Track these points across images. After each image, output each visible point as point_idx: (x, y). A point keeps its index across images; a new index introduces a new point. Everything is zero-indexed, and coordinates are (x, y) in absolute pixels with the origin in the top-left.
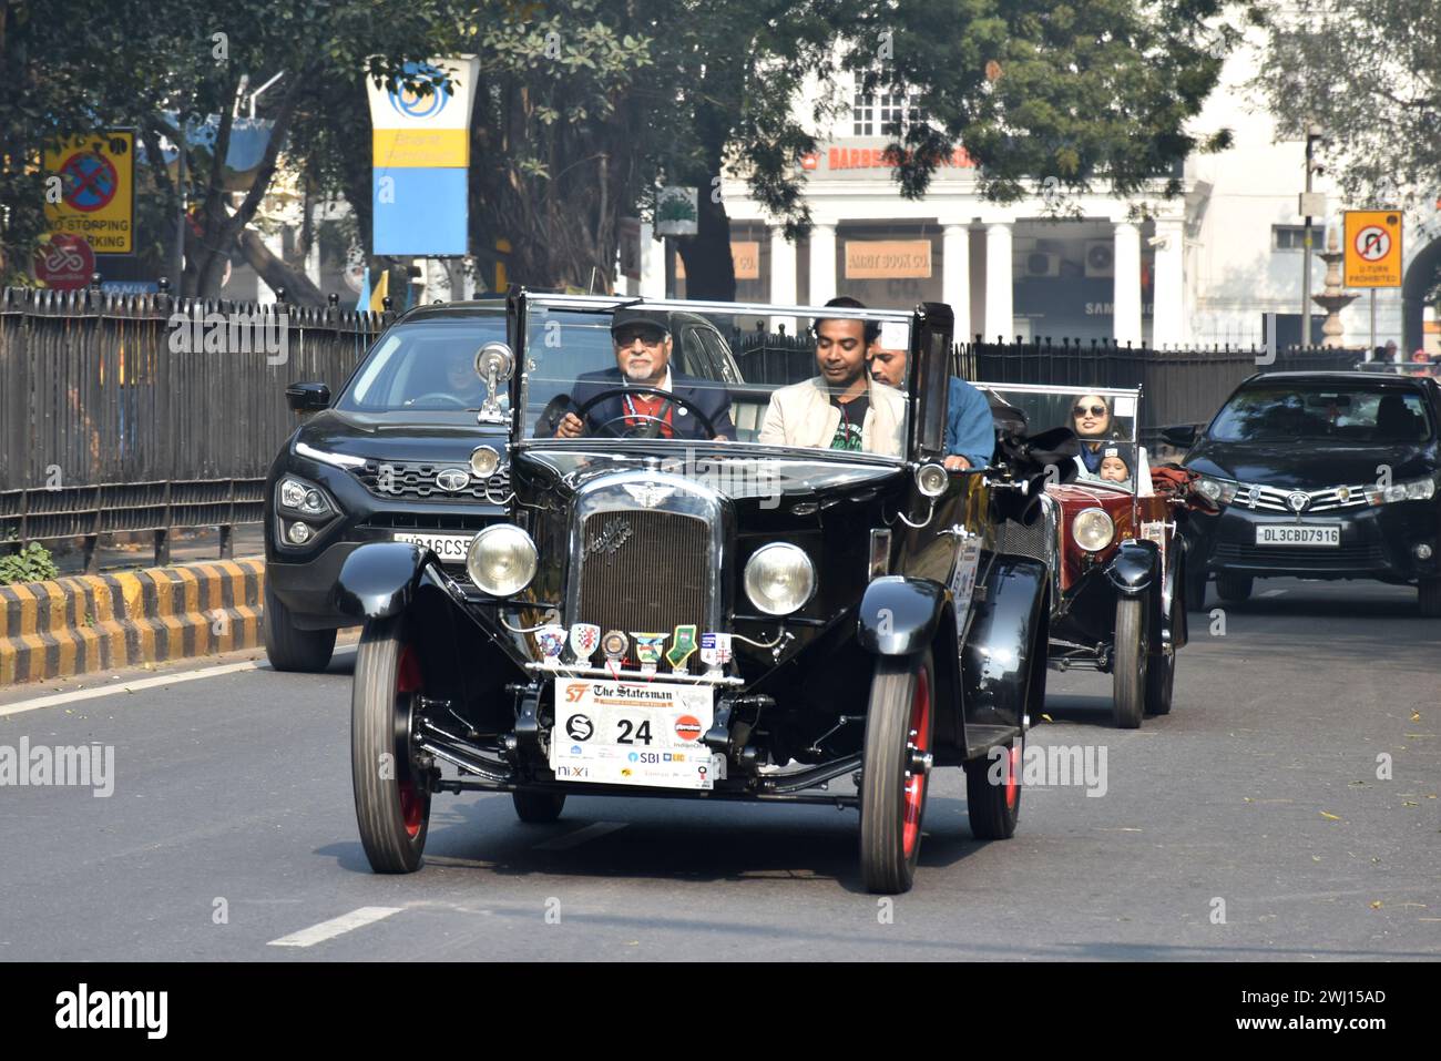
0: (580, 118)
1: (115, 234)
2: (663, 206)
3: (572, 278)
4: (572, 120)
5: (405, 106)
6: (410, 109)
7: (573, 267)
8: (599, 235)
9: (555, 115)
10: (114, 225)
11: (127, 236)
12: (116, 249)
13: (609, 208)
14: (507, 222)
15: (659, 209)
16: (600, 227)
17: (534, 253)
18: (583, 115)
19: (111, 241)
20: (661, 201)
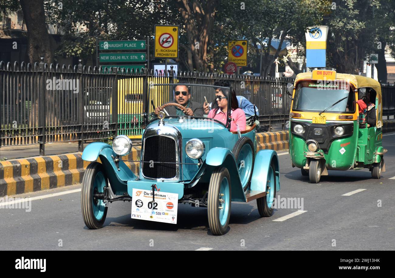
0: (350, 39)
1: (243, 62)
2: (371, 58)
3: (350, 72)
4: (349, 40)
5: (313, 36)
6: (314, 37)
7: (350, 70)
8: (356, 63)
9: (345, 38)
10: (243, 60)
11: (246, 62)
12: (244, 65)
13: (358, 58)
14: (337, 61)
15: (370, 58)
16: (356, 62)
17: (342, 67)
18: (351, 38)
19: (242, 64)
20: (371, 57)
